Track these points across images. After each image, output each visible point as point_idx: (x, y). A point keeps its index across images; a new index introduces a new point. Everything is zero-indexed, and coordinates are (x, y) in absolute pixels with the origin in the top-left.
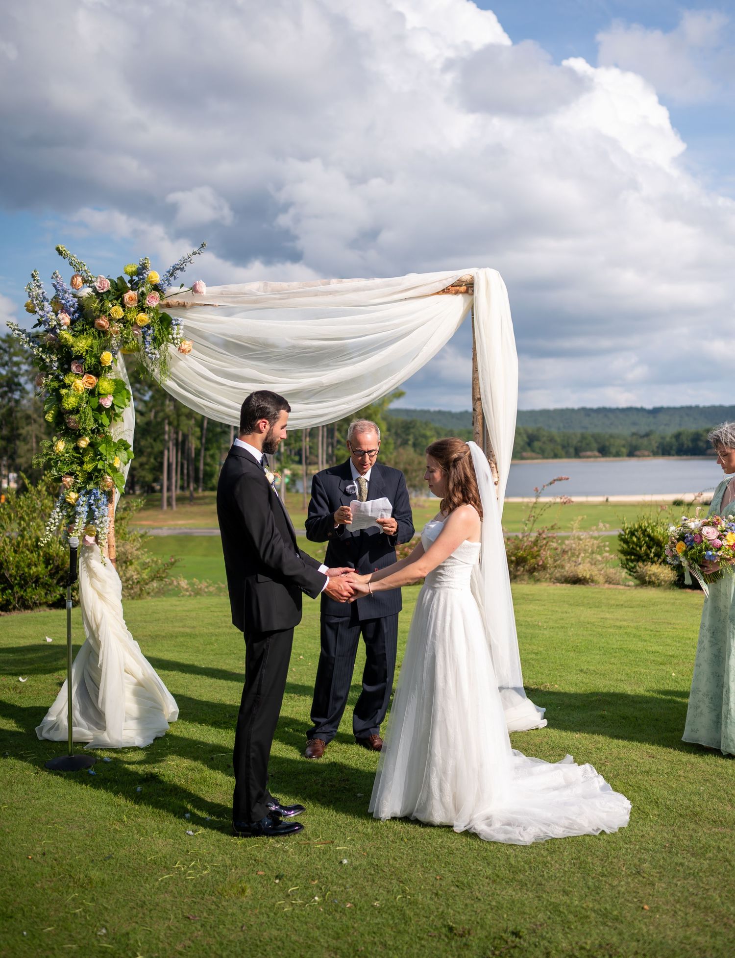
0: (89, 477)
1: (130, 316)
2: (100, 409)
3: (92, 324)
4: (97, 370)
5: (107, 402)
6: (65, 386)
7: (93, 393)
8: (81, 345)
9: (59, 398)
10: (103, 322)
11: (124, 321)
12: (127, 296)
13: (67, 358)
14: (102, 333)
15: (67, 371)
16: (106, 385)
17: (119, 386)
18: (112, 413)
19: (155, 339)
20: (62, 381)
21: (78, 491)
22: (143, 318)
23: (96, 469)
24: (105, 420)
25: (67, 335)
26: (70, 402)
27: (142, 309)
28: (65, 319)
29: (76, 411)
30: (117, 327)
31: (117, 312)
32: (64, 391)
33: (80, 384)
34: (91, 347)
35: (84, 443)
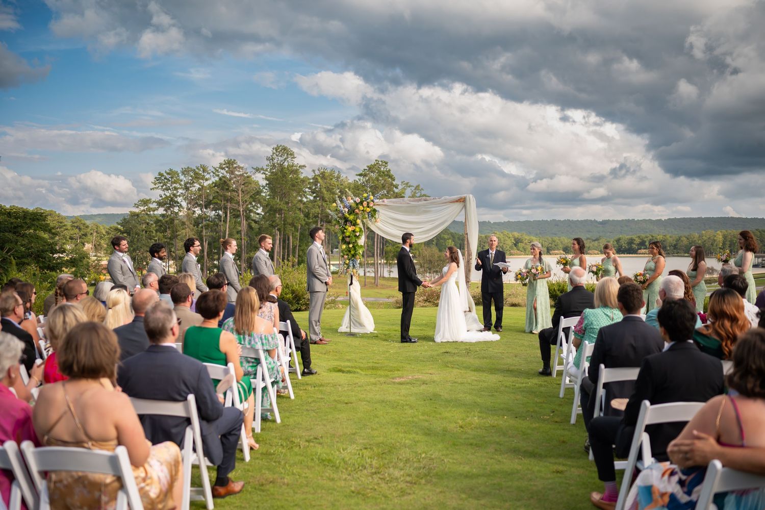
0: (353, 256)
1: (365, 209)
2: (356, 236)
3: (354, 212)
4: (355, 224)
5: (358, 234)
6: (345, 229)
7: (354, 231)
8: (351, 217)
9: (343, 233)
10: (357, 211)
11: (363, 210)
12: (364, 203)
13: (346, 220)
14: (357, 214)
15: (346, 225)
16: (357, 229)
17: (361, 230)
18: (358, 237)
19: (372, 216)
20: (344, 228)
21: (349, 260)
22: (368, 210)
23: (355, 253)
24: (357, 240)
25: (347, 215)
26: (348, 234)
27: (368, 207)
28: (347, 210)
29: (349, 237)
30: (361, 212)
31: (361, 208)
32: (345, 231)
33: (350, 229)
34: (354, 218)
35: (351, 246)
